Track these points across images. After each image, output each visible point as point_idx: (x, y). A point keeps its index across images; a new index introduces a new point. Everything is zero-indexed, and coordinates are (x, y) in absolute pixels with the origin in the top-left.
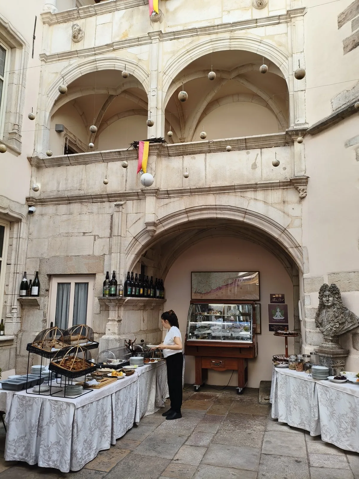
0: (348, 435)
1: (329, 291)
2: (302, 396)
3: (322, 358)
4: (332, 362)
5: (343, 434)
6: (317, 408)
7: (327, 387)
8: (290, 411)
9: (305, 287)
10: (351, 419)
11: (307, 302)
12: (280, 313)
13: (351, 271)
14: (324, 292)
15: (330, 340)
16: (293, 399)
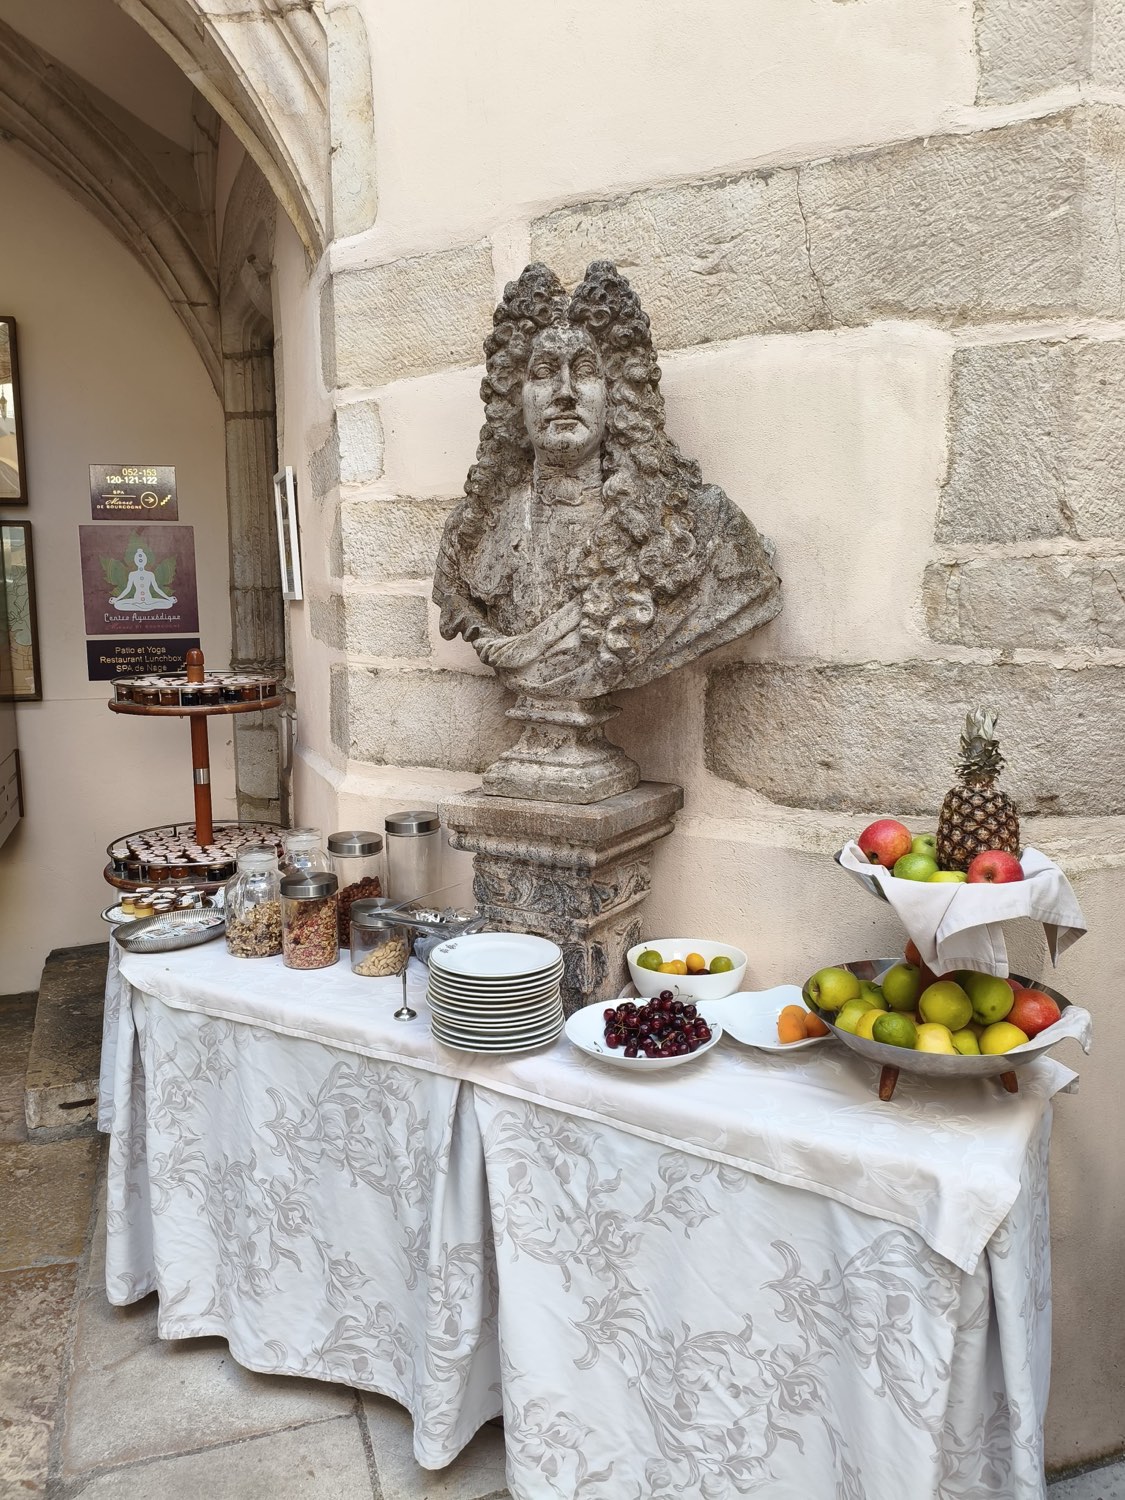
0: (746, 1476)
1: (577, 320)
2: (346, 1174)
3: (501, 871)
4: (586, 898)
5: (703, 1470)
6: (473, 1270)
7: (569, 1117)
8: (251, 1273)
9: (341, 345)
10: (783, 1360)
11: (355, 454)
12: (150, 577)
13: (735, 171)
14: (540, 327)
15: (571, 733)
16: (271, 1193)
